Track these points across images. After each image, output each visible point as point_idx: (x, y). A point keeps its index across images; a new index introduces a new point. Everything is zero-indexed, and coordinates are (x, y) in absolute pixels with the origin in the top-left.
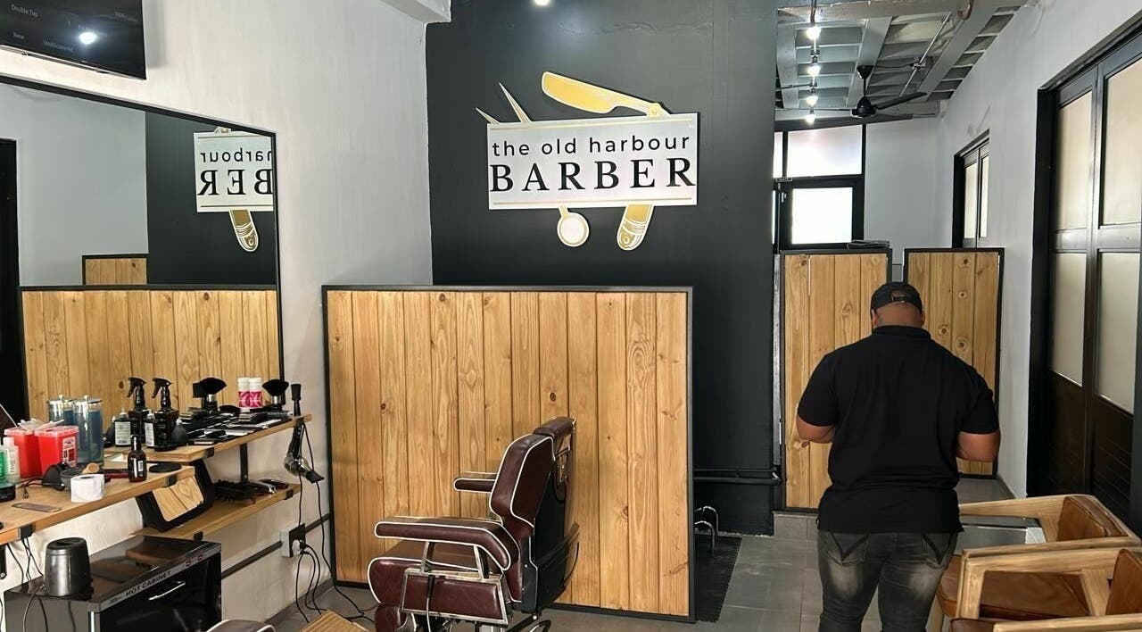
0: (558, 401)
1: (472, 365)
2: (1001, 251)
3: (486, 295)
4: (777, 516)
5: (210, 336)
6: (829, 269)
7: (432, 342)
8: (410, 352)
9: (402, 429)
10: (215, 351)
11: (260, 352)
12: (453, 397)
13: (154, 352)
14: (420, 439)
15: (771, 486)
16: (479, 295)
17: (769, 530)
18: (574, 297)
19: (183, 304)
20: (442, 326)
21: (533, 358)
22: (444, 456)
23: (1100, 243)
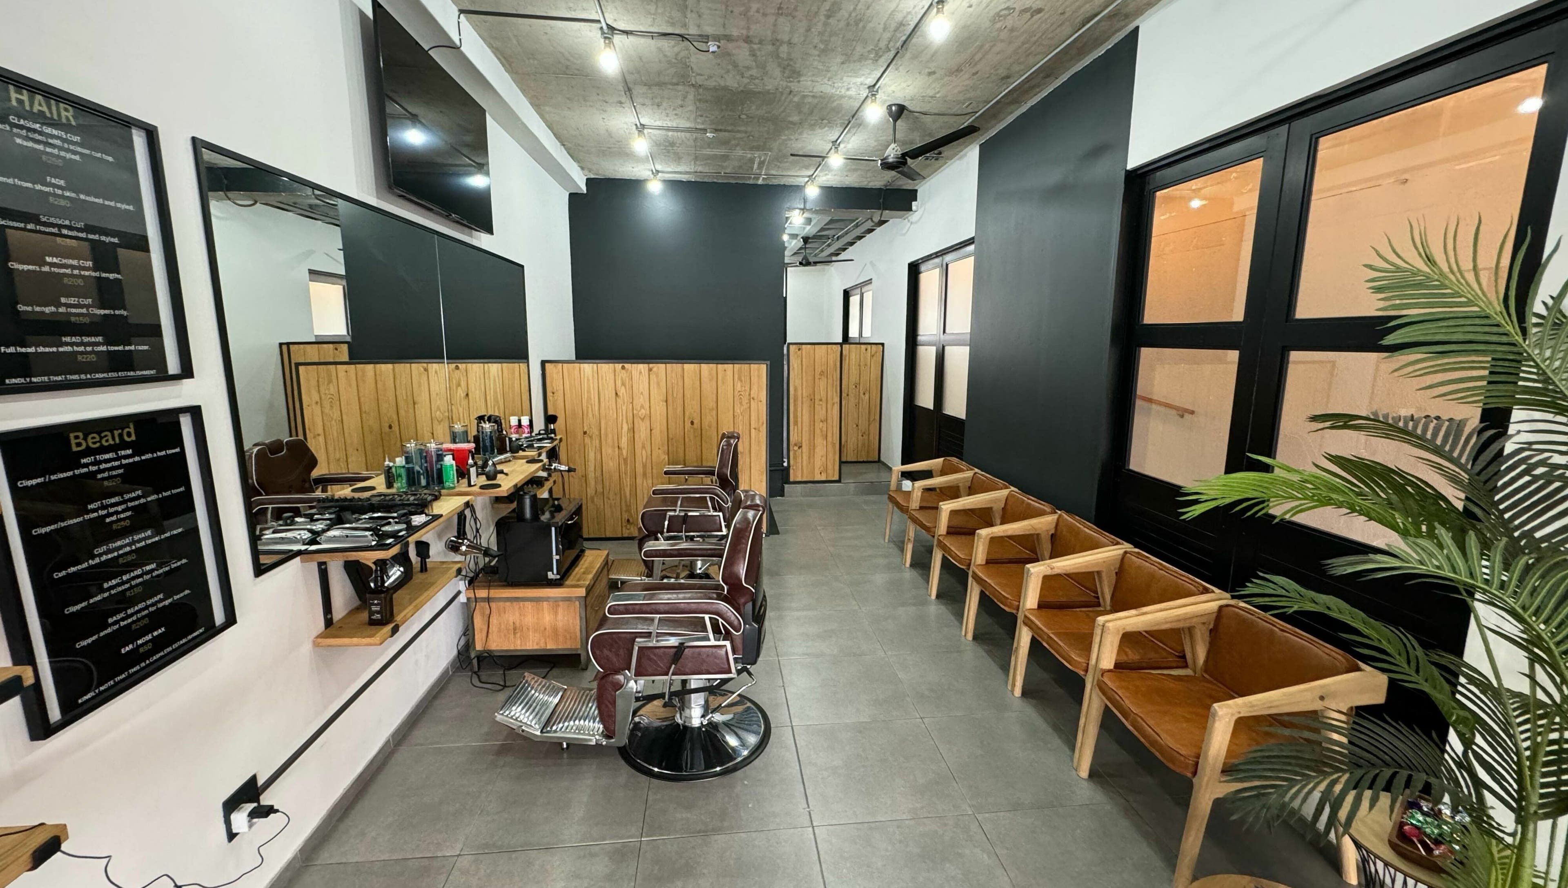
0: (695, 425)
1: (642, 407)
2: (883, 344)
3: (651, 365)
4: (786, 486)
5: (461, 393)
6: (812, 352)
7: (616, 394)
8: (602, 400)
9: (598, 445)
10: (464, 402)
11: (498, 402)
12: (631, 426)
13: (414, 403)
14: (610, 451)
15: (783, 470)
16: (646, 366)
17: (782, 495)
18: (704, 367)
19: (436, 372)
20: (623, 384)
21: (680, 402)
22: (625, 460)
23: (945, 341)
